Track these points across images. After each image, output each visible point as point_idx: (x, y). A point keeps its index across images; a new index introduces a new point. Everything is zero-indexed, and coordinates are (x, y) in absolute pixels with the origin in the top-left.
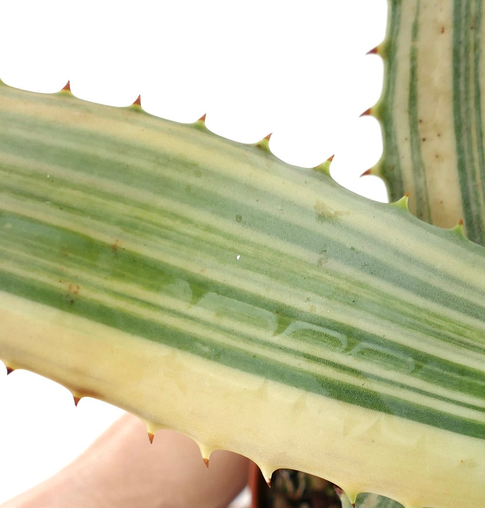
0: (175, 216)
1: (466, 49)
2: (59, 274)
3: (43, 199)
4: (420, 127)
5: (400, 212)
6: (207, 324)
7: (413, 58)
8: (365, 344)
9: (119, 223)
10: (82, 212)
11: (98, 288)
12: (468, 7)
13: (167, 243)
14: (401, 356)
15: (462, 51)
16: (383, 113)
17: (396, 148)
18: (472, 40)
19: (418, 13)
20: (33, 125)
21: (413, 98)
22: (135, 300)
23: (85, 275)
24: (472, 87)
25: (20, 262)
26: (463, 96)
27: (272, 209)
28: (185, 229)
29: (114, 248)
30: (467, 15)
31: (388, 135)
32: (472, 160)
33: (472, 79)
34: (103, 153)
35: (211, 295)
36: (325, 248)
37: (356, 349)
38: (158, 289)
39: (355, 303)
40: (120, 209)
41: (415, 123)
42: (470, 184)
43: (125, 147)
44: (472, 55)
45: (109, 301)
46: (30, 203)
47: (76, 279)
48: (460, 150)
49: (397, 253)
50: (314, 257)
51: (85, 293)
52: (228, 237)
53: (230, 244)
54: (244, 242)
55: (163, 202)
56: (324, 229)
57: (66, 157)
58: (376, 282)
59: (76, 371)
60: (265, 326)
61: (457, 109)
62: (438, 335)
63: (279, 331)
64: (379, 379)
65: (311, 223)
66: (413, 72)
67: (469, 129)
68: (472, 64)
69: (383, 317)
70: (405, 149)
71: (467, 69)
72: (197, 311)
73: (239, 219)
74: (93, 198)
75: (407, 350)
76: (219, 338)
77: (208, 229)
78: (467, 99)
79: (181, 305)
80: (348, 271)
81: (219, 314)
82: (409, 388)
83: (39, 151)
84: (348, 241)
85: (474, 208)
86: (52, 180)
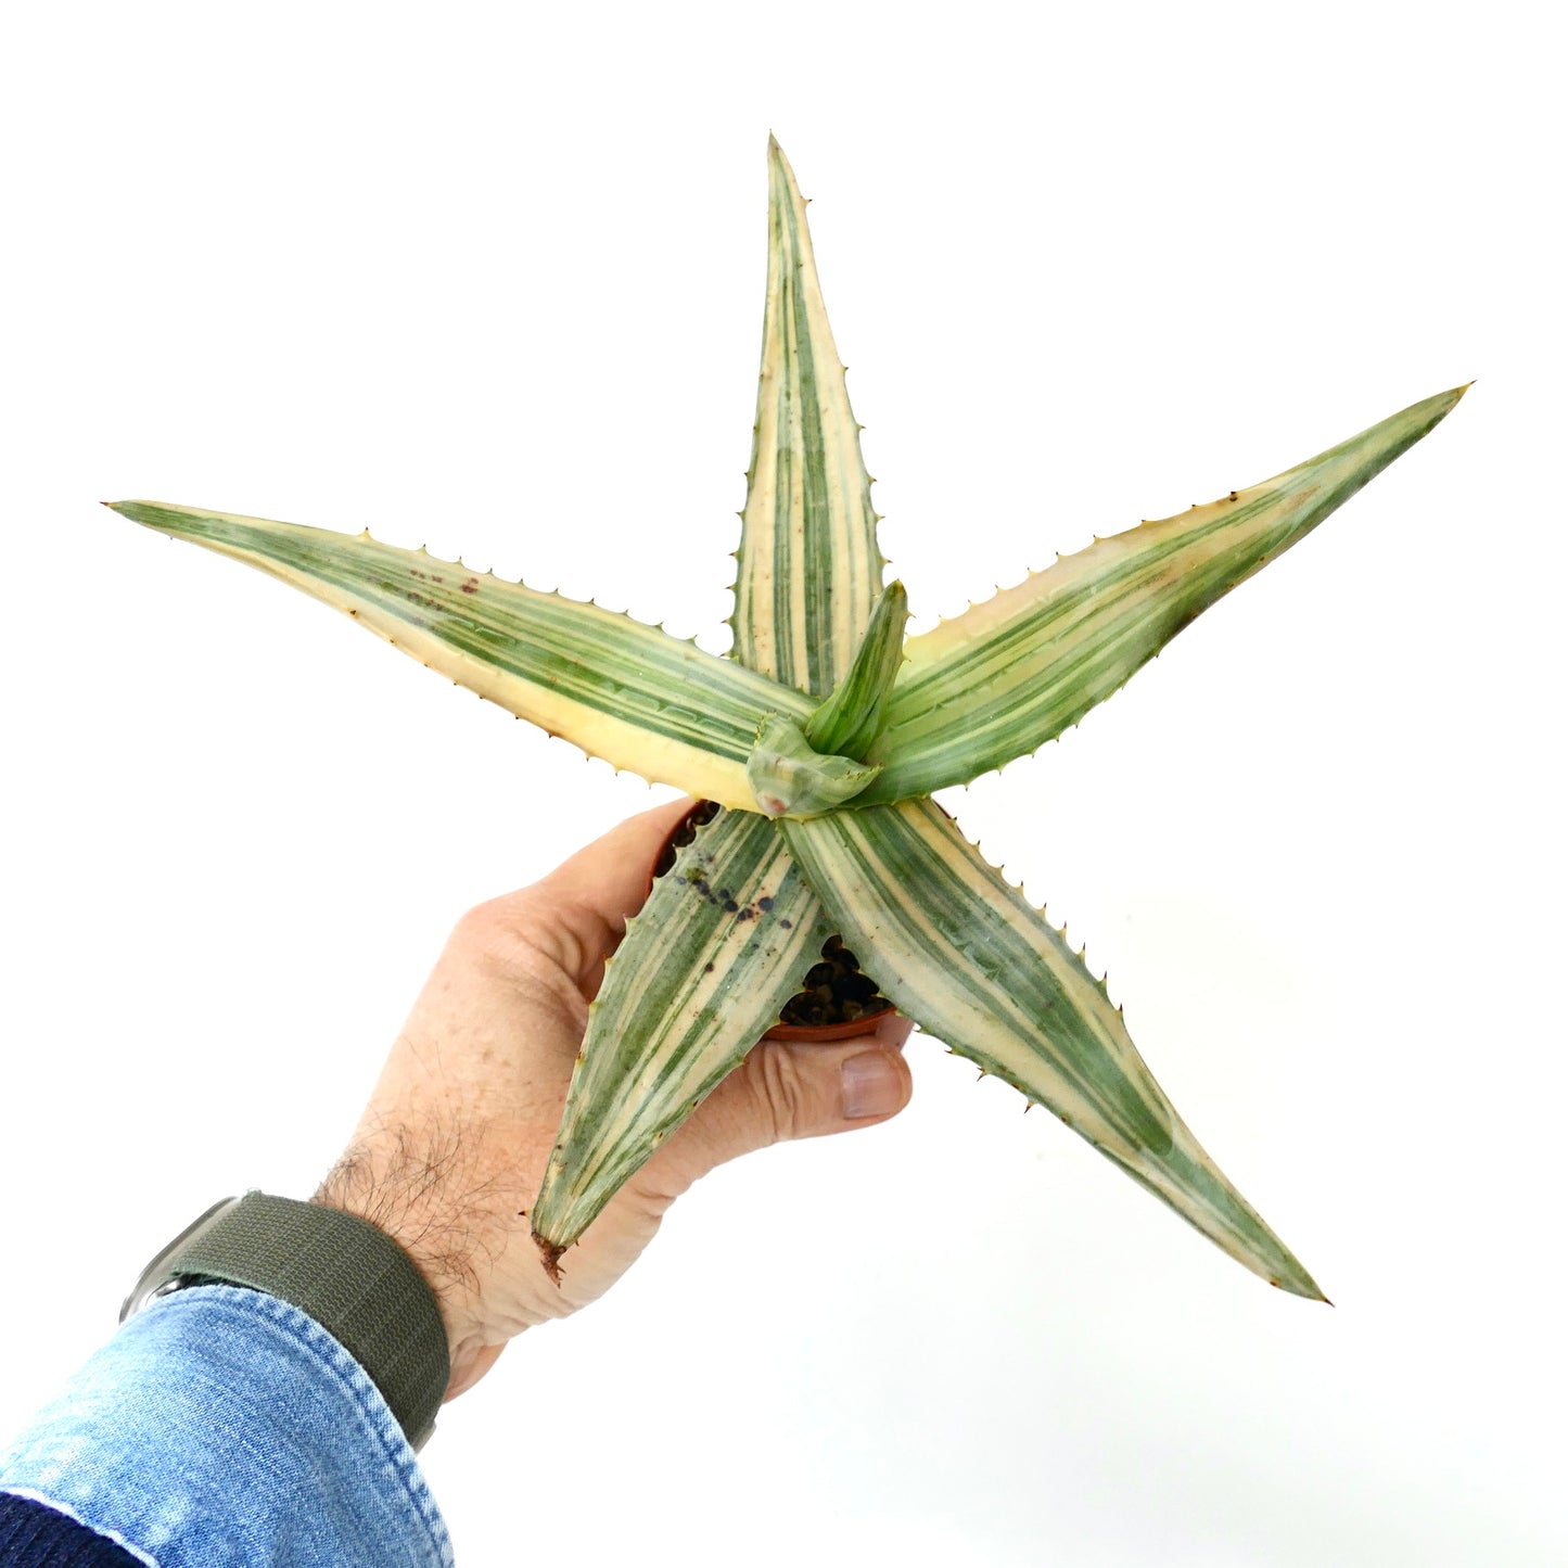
0: (608, 651)
1: (782, 589)
2: (544, 670)
3: (542, 638)
4: (754, 629)
5: (734, 663)
6: (621, 704)
7: (751, 592)
8: (706, 720)
9: (579, 653)
10: (560, 645)
11: (566, 680)
12: (782, 565)
13: (603, 664)
14: (726, 728)
15: (779, 589)
16: (733, 622)
17: (740, 641)
18: (785, 583)
19: (753, 568)
20: (539, 603)
21: (750, 614)
22: (584, 688)
23: (559, 673)
24: (785, 608)
25: (528, 664)
26: (780, 614)
27: (661, 653)
28: (612, 658)
29: (576, 664)
30: (782, 570)
31: (736, 634)
32: (785, 648)
33: (785, 604)
34: (574, 619)
35: (625, 690)
36: (688, 673)
37: (702, 721)
38: (597, 685)
39: (702, 700)
40: (581, 646)
41: (751, 627)
42: (783, 661)
43: (584, 617)
44: (785, 591)
45: (571, 687)
46: (535, 638)
47: (554, 675)
48: (777, 643)
49: (728, 678)
50: (681, 676)
51: (559, 681)
52: (635, 664)
53: (637, 668)
54: (644, 667)
55: (603, 644)
56: (689, 664)
57: (554, 619)
58: (715, 691)
59: (551, 721)
60: (652, 707)
61: (776, 620)
62: (748, 720)
63: (659, 710)
64: (714, 738)
65: (681, 661)
66: (751, 599)
67: (783, 633)
68: (785, 597)
69: (717, 708)
70: (745, 641)
71: (782, 599)
72: (616, 697)
73: (642, 656)
74: (567, 640)
75: (730, 725)
76: (627, 710)
77: (625, 659)
78: (783, 616)
79: (609, 694)
80: (701, 685)
81: (628, 699)
82: (730, 744)
83: (542, 615)
84: (701, 670)
85: (783, 673)
86: (547, 629)
